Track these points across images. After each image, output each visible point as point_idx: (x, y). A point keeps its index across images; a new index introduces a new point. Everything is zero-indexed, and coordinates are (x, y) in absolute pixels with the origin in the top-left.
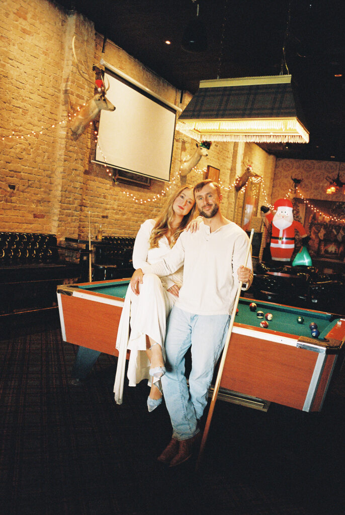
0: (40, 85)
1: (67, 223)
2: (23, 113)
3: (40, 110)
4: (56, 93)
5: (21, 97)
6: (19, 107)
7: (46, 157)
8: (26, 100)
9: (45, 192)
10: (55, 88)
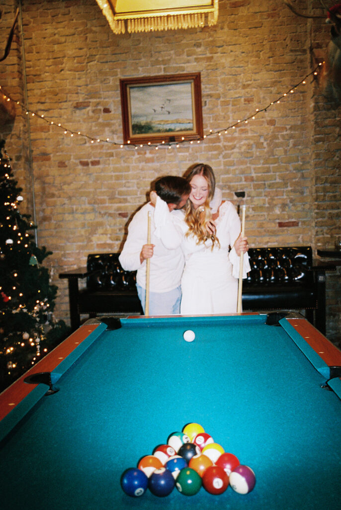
0: (269, 57)
1: (336, 228)
2: (246, 102)
3: (272, 89)
4: (299, 57)
5: (240, 85)
6: (239, 97)
7: (291, 145)
8: (249, 85)
9: (294, 191)
10: (296, 51)
